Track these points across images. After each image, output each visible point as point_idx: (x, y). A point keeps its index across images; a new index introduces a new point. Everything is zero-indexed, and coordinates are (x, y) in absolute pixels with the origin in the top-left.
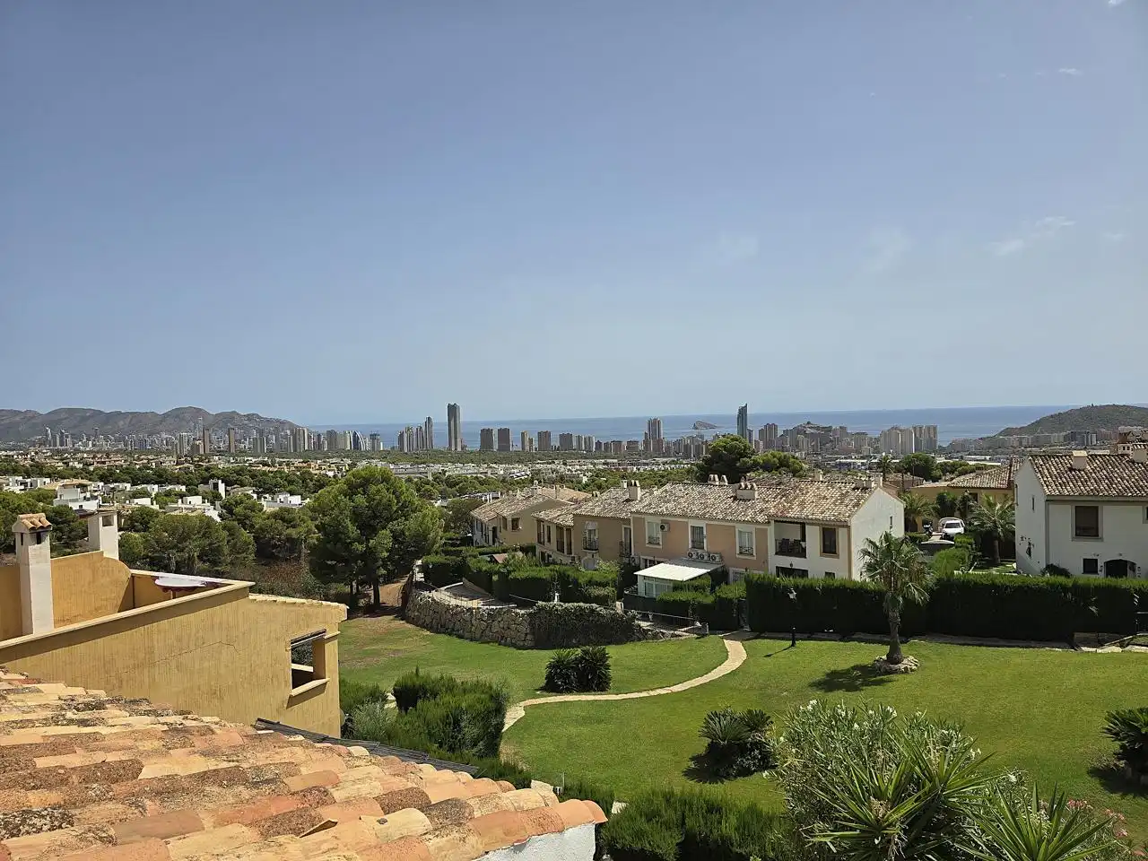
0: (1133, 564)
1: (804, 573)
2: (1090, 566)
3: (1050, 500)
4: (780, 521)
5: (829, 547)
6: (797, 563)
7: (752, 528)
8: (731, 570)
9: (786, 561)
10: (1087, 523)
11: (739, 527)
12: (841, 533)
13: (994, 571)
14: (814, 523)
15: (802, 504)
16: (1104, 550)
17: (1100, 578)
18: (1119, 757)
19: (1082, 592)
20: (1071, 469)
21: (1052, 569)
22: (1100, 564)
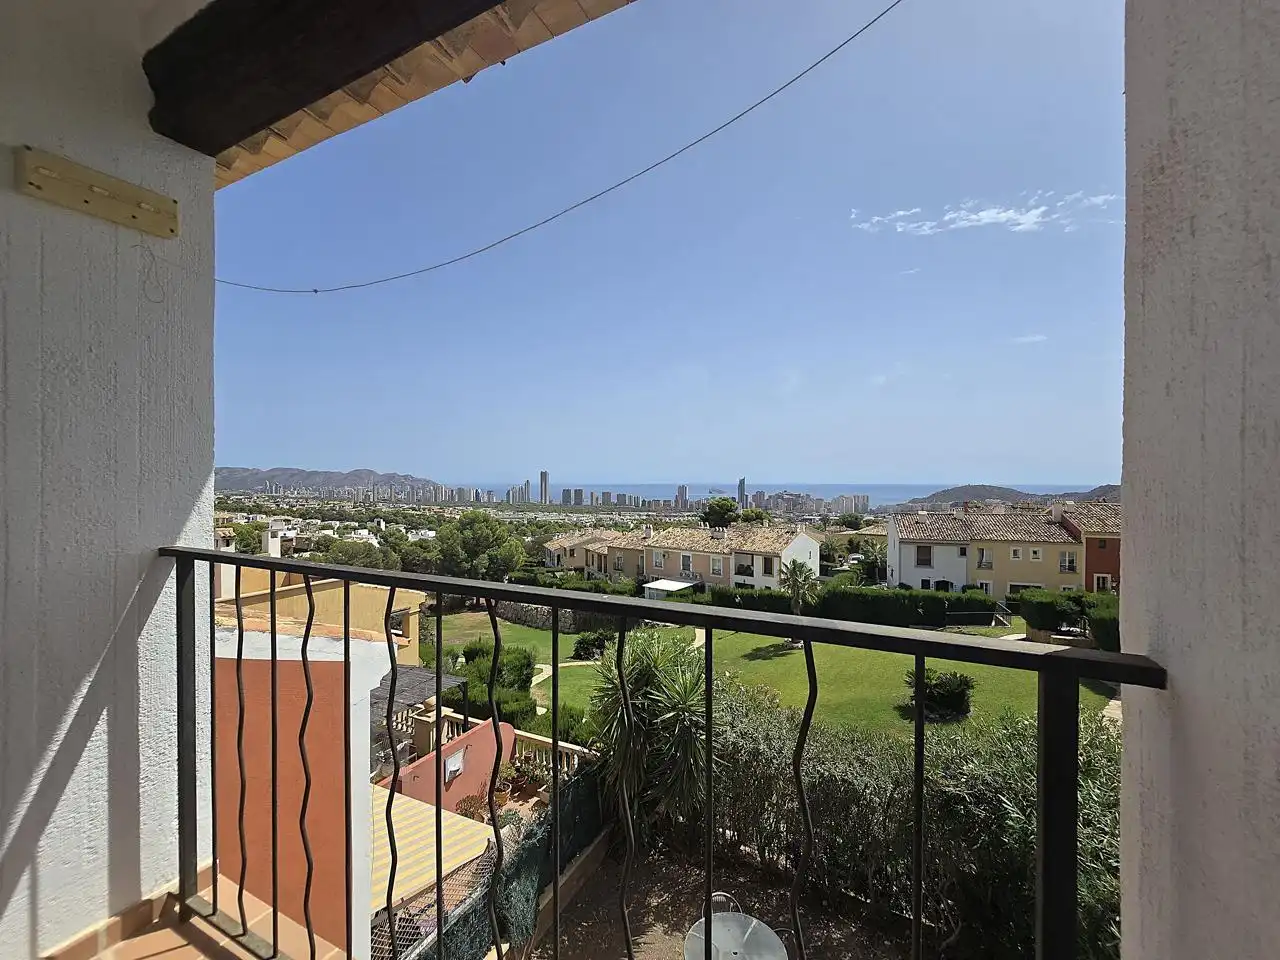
0: (952, 584)
1: (752, 587)
2: (925, 584)
3: (902, 542)
4: (739, 553)
5: (768, 570)
6: (748, 580)
7: (720, 557)
8: (707, 584)
9: (741, 579)
10: (924, 557)
11: (712, 556)
12: (776, 561)
13: (874, 587)
14: (759, 554)
15: (753, 542)
16: (934, 575)
17: (932, 591)
18: (912, 698)
19: (914, 599)
20: (917, 523)
21: (902, 585)
22: (932, 583)
